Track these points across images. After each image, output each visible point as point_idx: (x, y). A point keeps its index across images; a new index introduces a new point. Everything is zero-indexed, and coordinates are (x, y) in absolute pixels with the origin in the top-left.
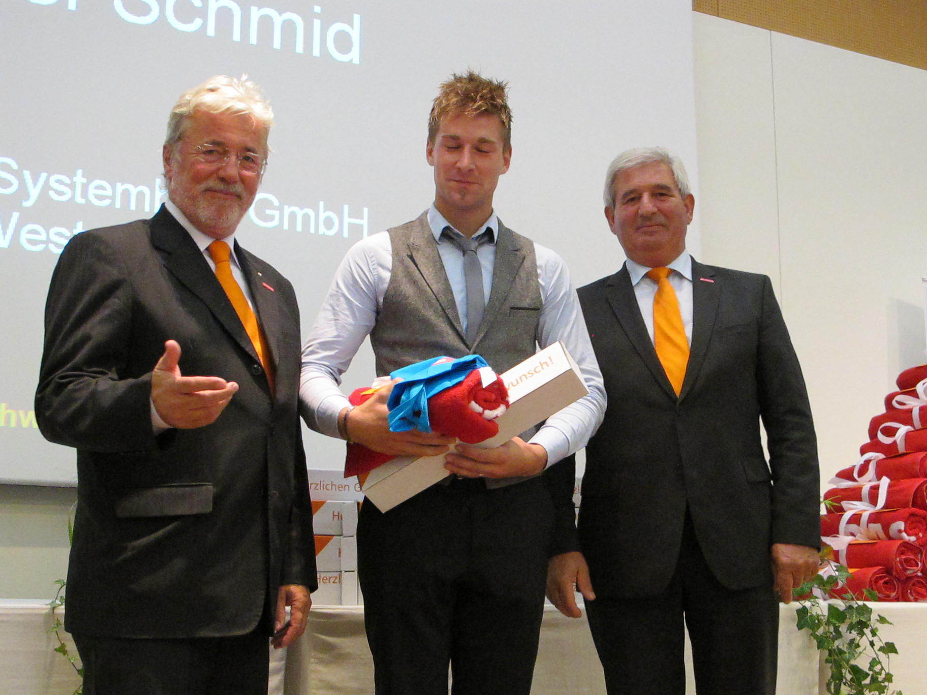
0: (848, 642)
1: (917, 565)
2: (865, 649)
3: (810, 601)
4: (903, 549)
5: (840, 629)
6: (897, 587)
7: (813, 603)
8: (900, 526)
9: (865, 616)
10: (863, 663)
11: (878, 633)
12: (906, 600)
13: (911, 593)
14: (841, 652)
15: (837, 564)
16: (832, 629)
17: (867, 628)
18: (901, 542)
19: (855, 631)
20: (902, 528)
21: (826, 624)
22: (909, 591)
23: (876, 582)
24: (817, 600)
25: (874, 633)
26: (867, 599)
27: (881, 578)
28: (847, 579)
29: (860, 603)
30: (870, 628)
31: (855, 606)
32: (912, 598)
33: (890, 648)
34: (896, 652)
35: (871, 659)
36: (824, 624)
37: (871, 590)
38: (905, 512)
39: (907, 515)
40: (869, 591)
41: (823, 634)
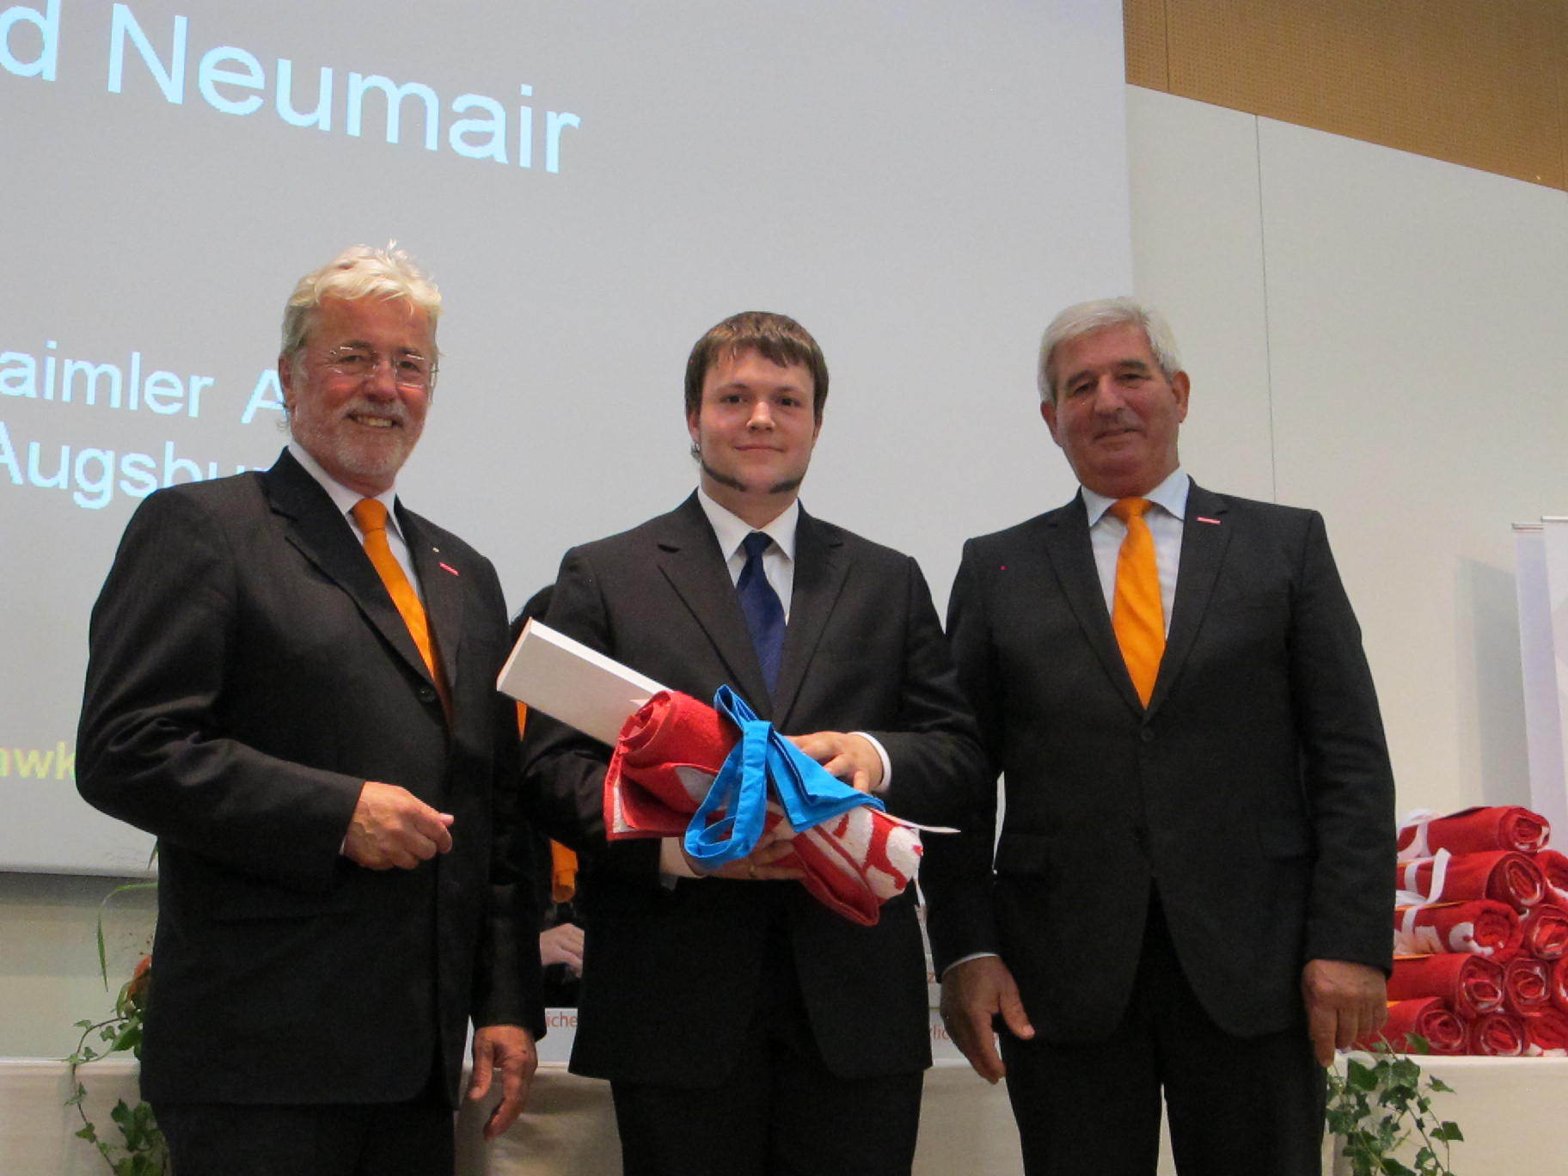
0: (1380, 1121)
1: (1495, 994)
2: (1409, 1133)
4: (1471, 967)
5: (1367, 1100)
6: (1462, 1030)
8: (1466, 931)
9: (1409, 1078)
10: (1405, 1156)
11: (1428, 1107)
12: (1477, 1051)
13: (1486, 1041)
14: (1369, 1138)
16: (1353, 1100)
17: (1412, 1099)
18: (1469, 955)
19: (1392, 1103)
20: (1471, 934)
21: (1344, 1093)
23: (1427, 1022)
25: (1423, 1107)
26: (1412, 1052)
27: (1436, 1016)
29: (1401, 1057)
30: (1416, 1099)
31: (1391, 1061)
32: (1487, 1049)
33: (1450, 1132)
34: (1459, 1137)
35: (1418, 1150)
36: (1340, 1093)
37: (1419, 1037)
38: (1475, 906)
39: (1478, 912)
40: (1415, 1037)
41: (1338, 1108)
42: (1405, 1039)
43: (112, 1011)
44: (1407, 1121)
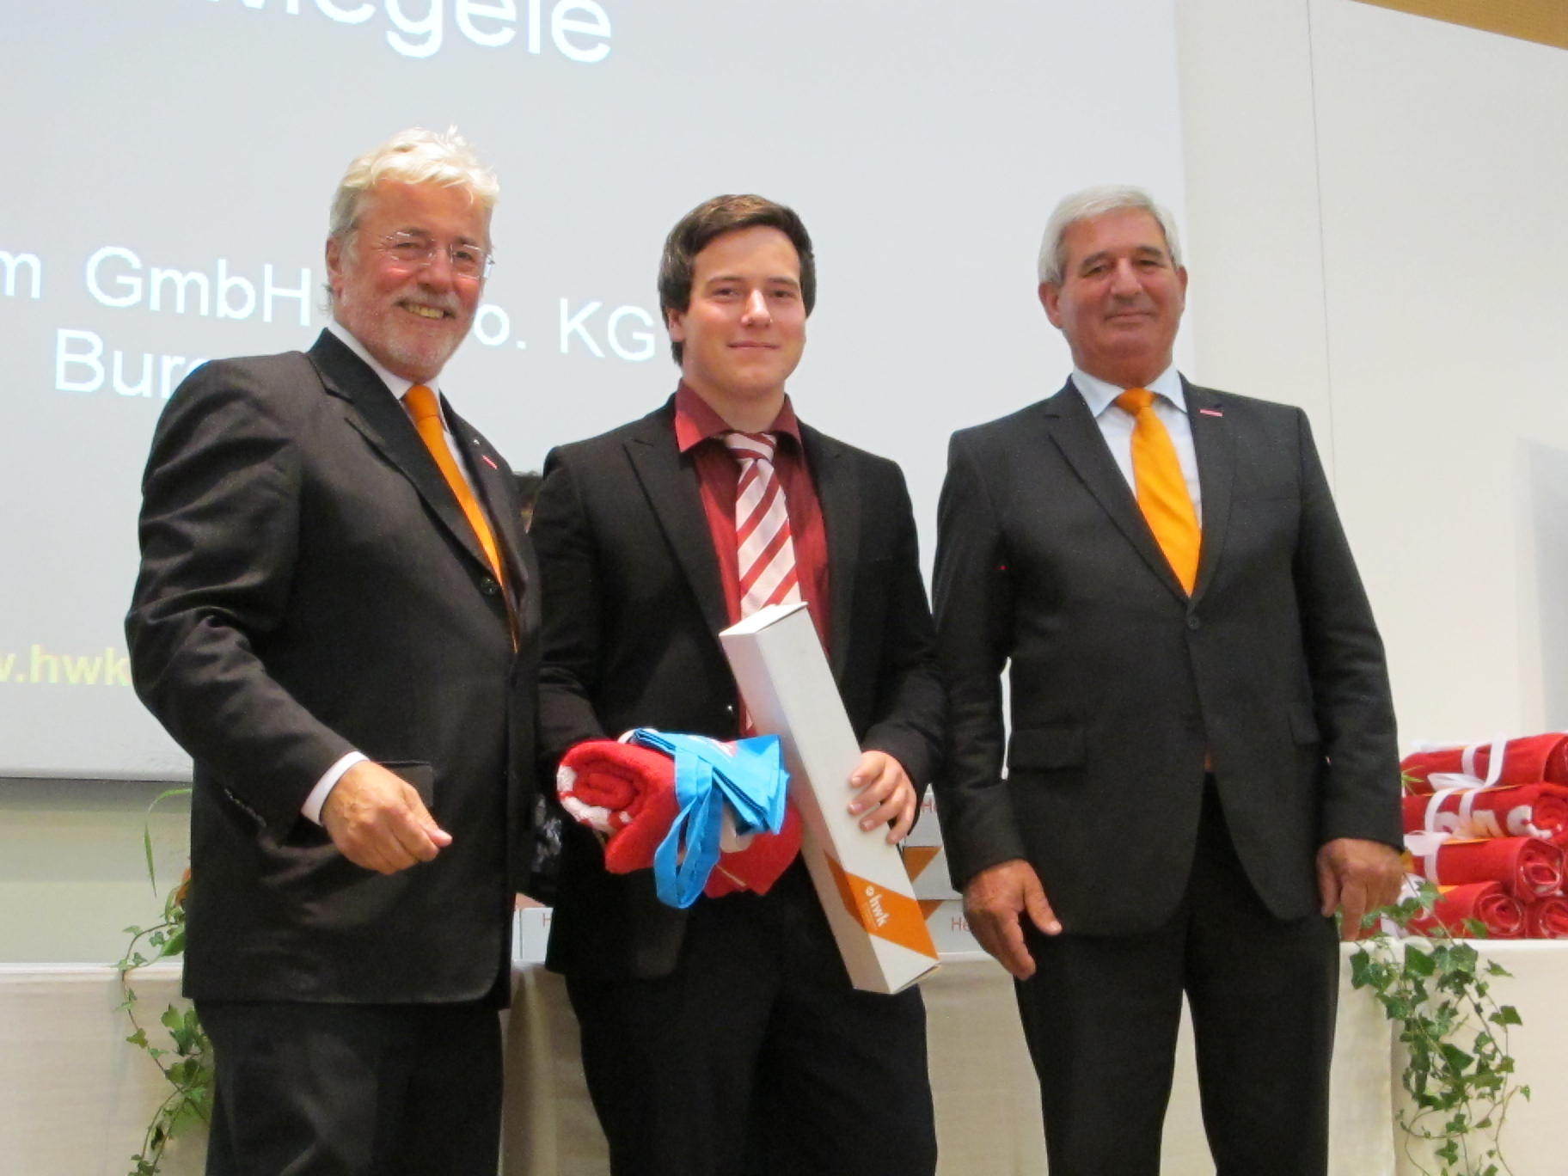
0: (1438, 1005)
1: (1554, 878)
2: (1467, 1018)
3: (1373, 940)
4: (1530, 851)
5: (1424, 985)
6: (1520, 914)
7: (1380, 945)
8: (1524, 814)
9: (1467, 962)
10: (1464, 1042)
11: (1487, 991)
12: (1536, 935)
13: (1544, 924)
14: (1426, 1023)
15: (1420, 879)
16: (1410, 985)
17: (1470, 983)
18: (1527, 840)
19: (1450, 988)
20: (1529, 817)
21: (1401, 979)
22: (1541, 921)
23: (1486, 906)
24: (1386, 938)
25: (1481, 991)
26: (1469, 935)
27: (1494, 900)
28: (1437, 903)
29: (1458, 942)
30: (1474, 984)
31: (1449, 946)
32: (1545, 932)
33: (1509, 1016)
34: (1518, 1021)
35: (1478, 1034)
36: (1398, 979)
37: (1476, 921)
38: (1532, 789)
39: (1537, 795)
40: (1473, 924)
41: (1396, 994)
42: (1463, 925)
43: (161, 916)
44: (1465, 1006)
